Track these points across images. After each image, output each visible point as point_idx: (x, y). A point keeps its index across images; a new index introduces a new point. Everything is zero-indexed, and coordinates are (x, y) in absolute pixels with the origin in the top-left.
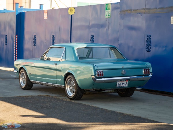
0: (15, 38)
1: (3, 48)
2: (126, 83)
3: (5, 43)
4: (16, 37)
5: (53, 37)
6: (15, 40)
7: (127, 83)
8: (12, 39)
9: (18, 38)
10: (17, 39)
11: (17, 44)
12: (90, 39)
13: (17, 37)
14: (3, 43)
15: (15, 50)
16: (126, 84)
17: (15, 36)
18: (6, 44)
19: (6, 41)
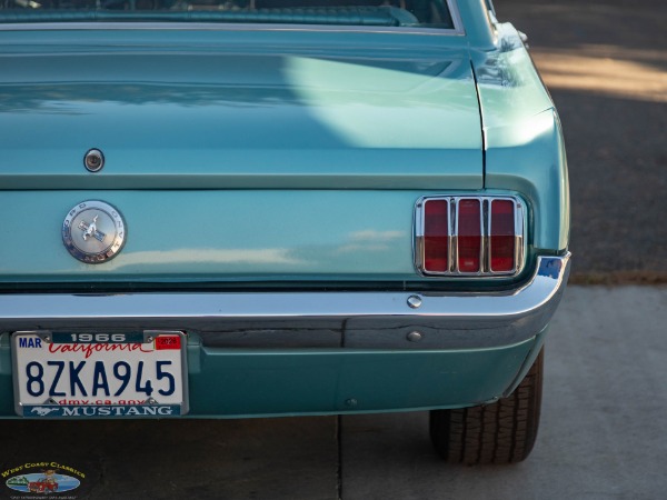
2: (149, 374)
7: (175, 370)
16: (161, 384)
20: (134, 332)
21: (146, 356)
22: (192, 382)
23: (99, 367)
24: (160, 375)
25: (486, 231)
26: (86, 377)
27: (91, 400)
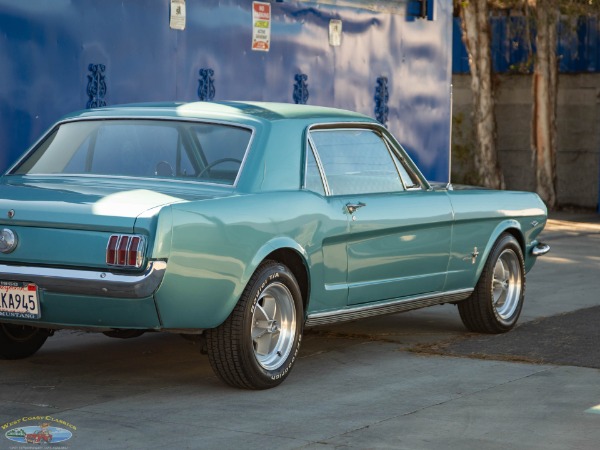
2: (27, 301)
7: (34, 299)
16: (30, 305)
20: (21, 281)
21: (25, 292)
22: (42, 306)
23: (11, 296)
24: (30, 301)
25: (128, 249)
26: (7, 299)
27: (8, 310)
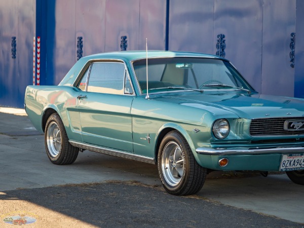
0: (34, 43)
1: (7, 67)
3: (11, 56)
4: (37, 42)
5: (124, 39)
6: (34, 49)
8: (29, 45)
9: (41, 42)
10: (39, 45)
11: (39, 56)
12: (215, 42)
13: (39, 40)
14: (8, 55)
15: (34, 69)
17: (34, 38)
18: (14, 57)
19: (14, 51)
